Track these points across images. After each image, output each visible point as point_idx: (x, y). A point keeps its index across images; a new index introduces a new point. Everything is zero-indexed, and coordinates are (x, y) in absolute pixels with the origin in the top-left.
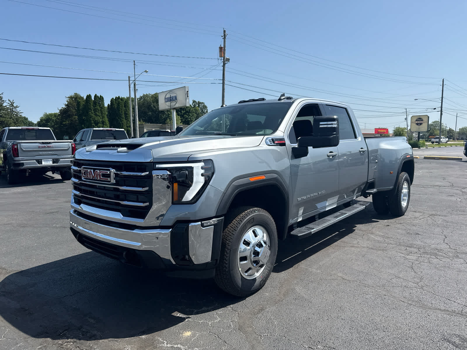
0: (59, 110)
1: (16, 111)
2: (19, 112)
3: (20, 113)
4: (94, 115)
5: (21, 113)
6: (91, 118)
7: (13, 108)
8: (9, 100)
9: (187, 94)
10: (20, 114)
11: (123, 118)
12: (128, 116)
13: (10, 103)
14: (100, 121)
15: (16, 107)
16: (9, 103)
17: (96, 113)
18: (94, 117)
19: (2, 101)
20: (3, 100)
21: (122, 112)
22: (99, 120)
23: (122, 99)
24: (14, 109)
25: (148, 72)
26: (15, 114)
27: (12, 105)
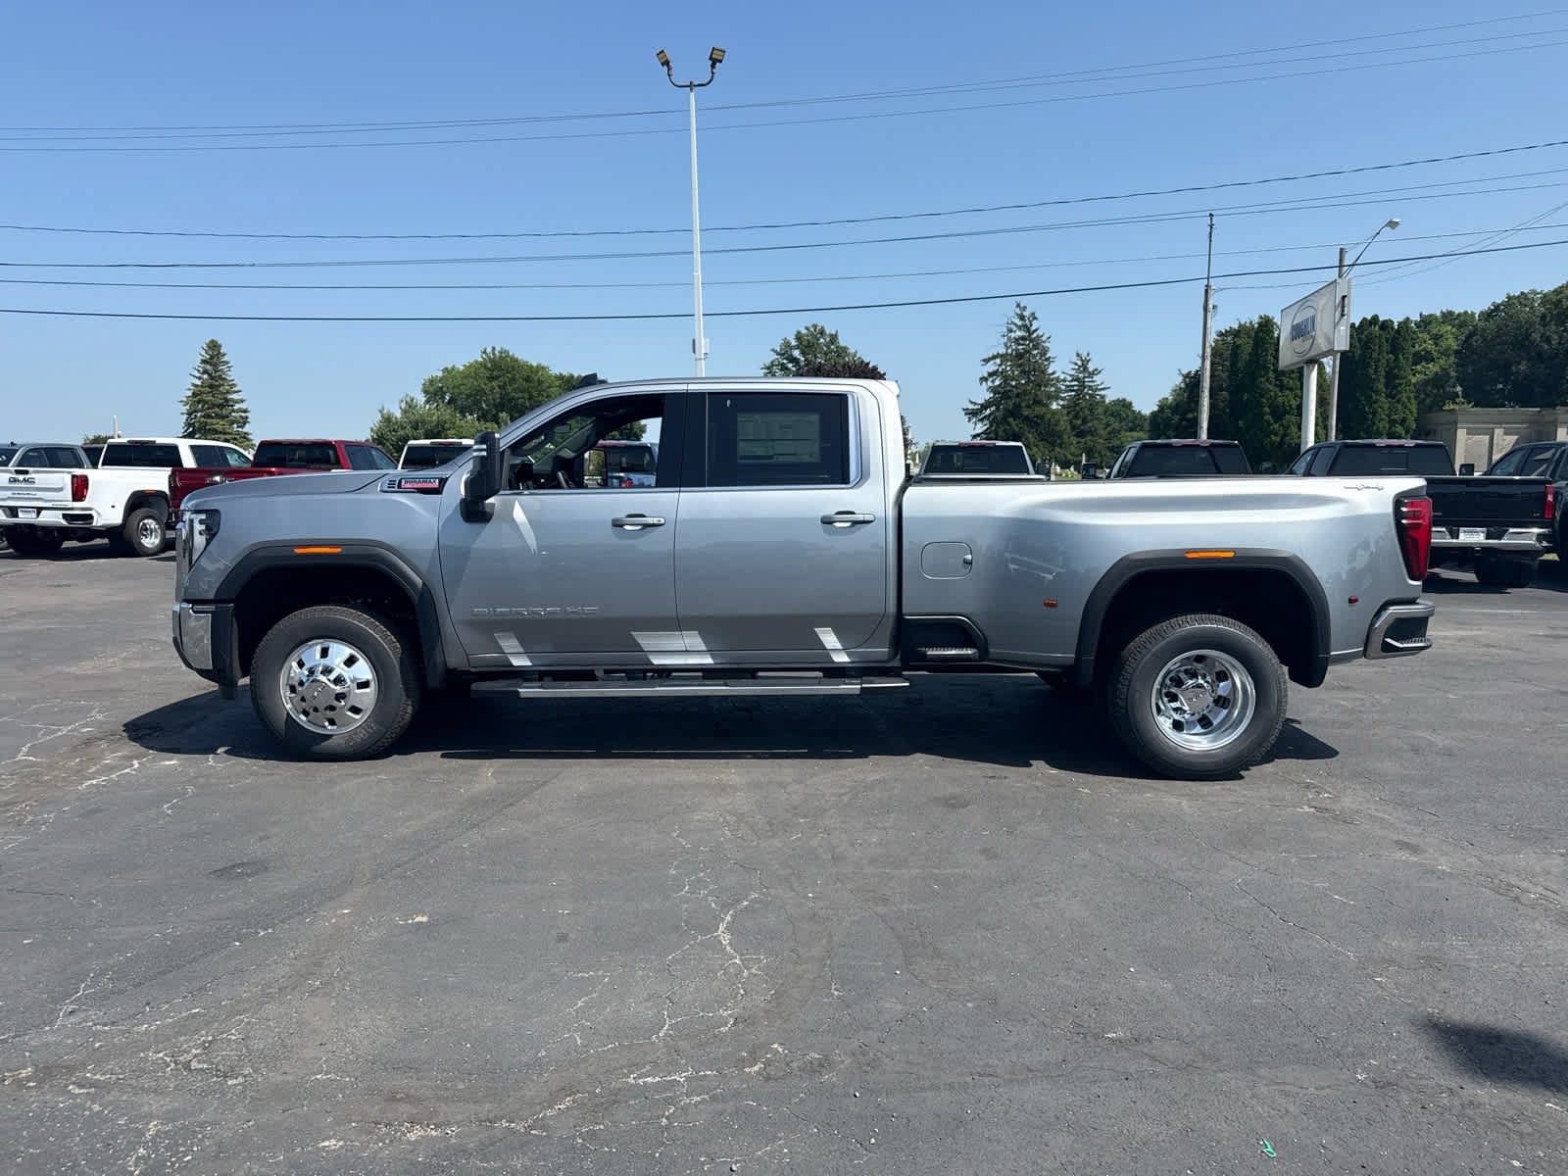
0: (1183, 375)
1: (1091, 384)
2: (1100, 387)
3: (1101, 390)
4: (1276, 385)
5: (1103, 389)
6: (1262, 397)
7: (1084, 377)
8: (1078, 355)
9: (1343, 307)
10: (1102, 393)
11: (1377, 392)
12: (1401, 384)
13: (1080, 363)
14: (1290, 406)
15: (1096, 372)
16: (1076, 364)
17: (1281, 380)
18: (1272, 394)
19: (1046, 360)
20: (1047, 356)
21: (1376, 372)
22: (1289, 401)
23: (1386, 325)
24: (1086, 380)
25: (1397, 223)
26: (1089, 394)
27: (1085, 369)
